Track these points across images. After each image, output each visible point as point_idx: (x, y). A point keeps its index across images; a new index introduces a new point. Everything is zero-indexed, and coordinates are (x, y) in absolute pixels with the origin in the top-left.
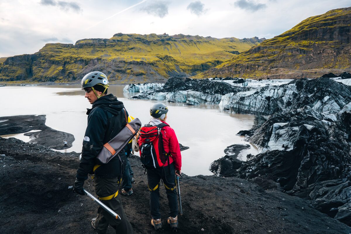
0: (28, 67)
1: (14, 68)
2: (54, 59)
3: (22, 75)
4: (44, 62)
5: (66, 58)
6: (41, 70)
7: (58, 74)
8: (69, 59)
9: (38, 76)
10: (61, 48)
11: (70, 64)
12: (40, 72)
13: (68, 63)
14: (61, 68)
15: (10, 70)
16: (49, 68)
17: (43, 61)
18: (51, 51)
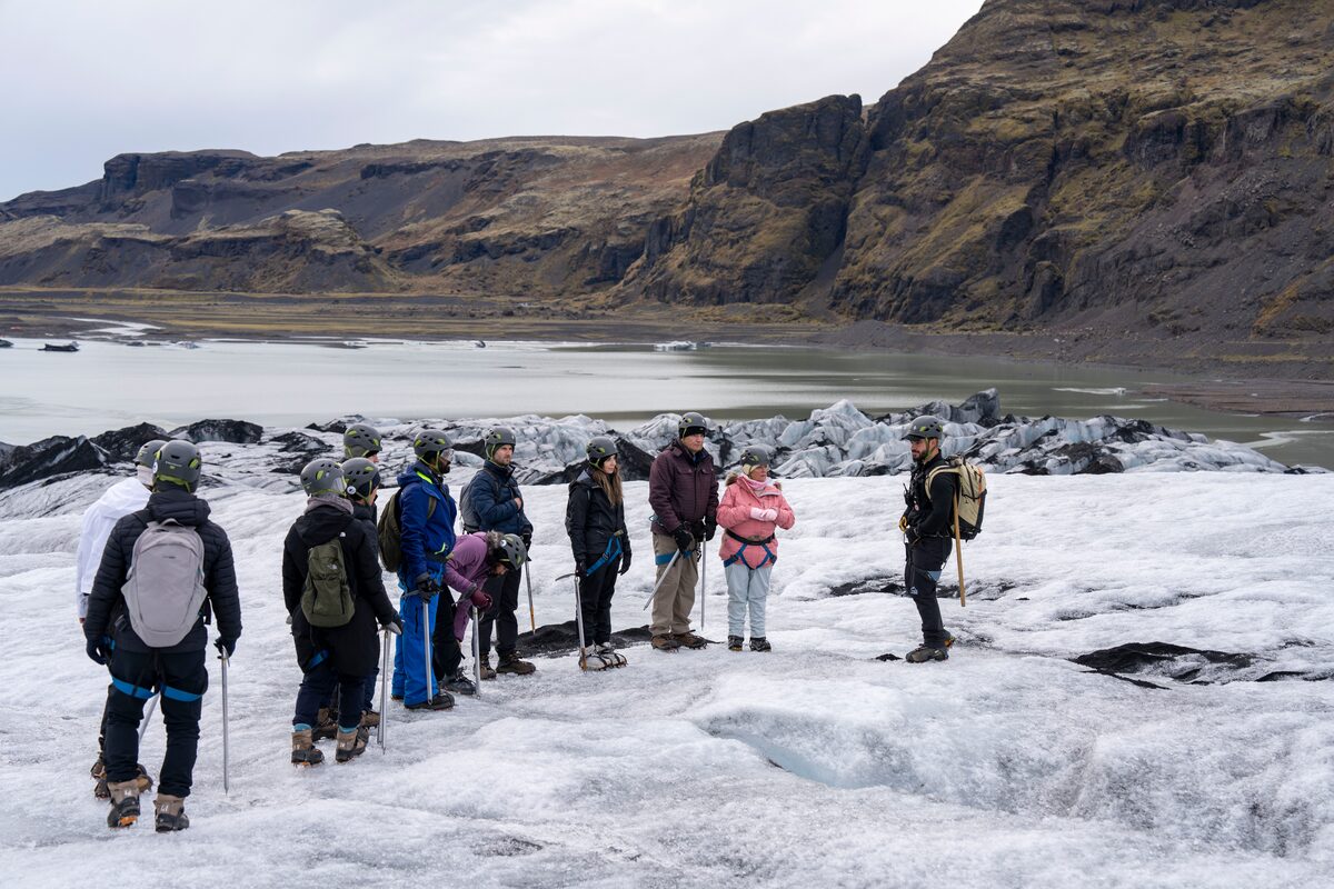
0: (827, 196)
1: (748, 209)
2: (992, 125)
3: (775, 259)
4: (925, 153)
5: (1073, 115)
6: (893, 217)
7: (973, 261)
8: (1102, 117)
9: (863, 272)
10: (1080, 27)
11: (1092, 161)
12: (880, 234)
13: (1085, 154)
14: (1010, 203)
15: (725, 221)
16: (945, 203)
17: (926, 144)
18: (998, 58)
